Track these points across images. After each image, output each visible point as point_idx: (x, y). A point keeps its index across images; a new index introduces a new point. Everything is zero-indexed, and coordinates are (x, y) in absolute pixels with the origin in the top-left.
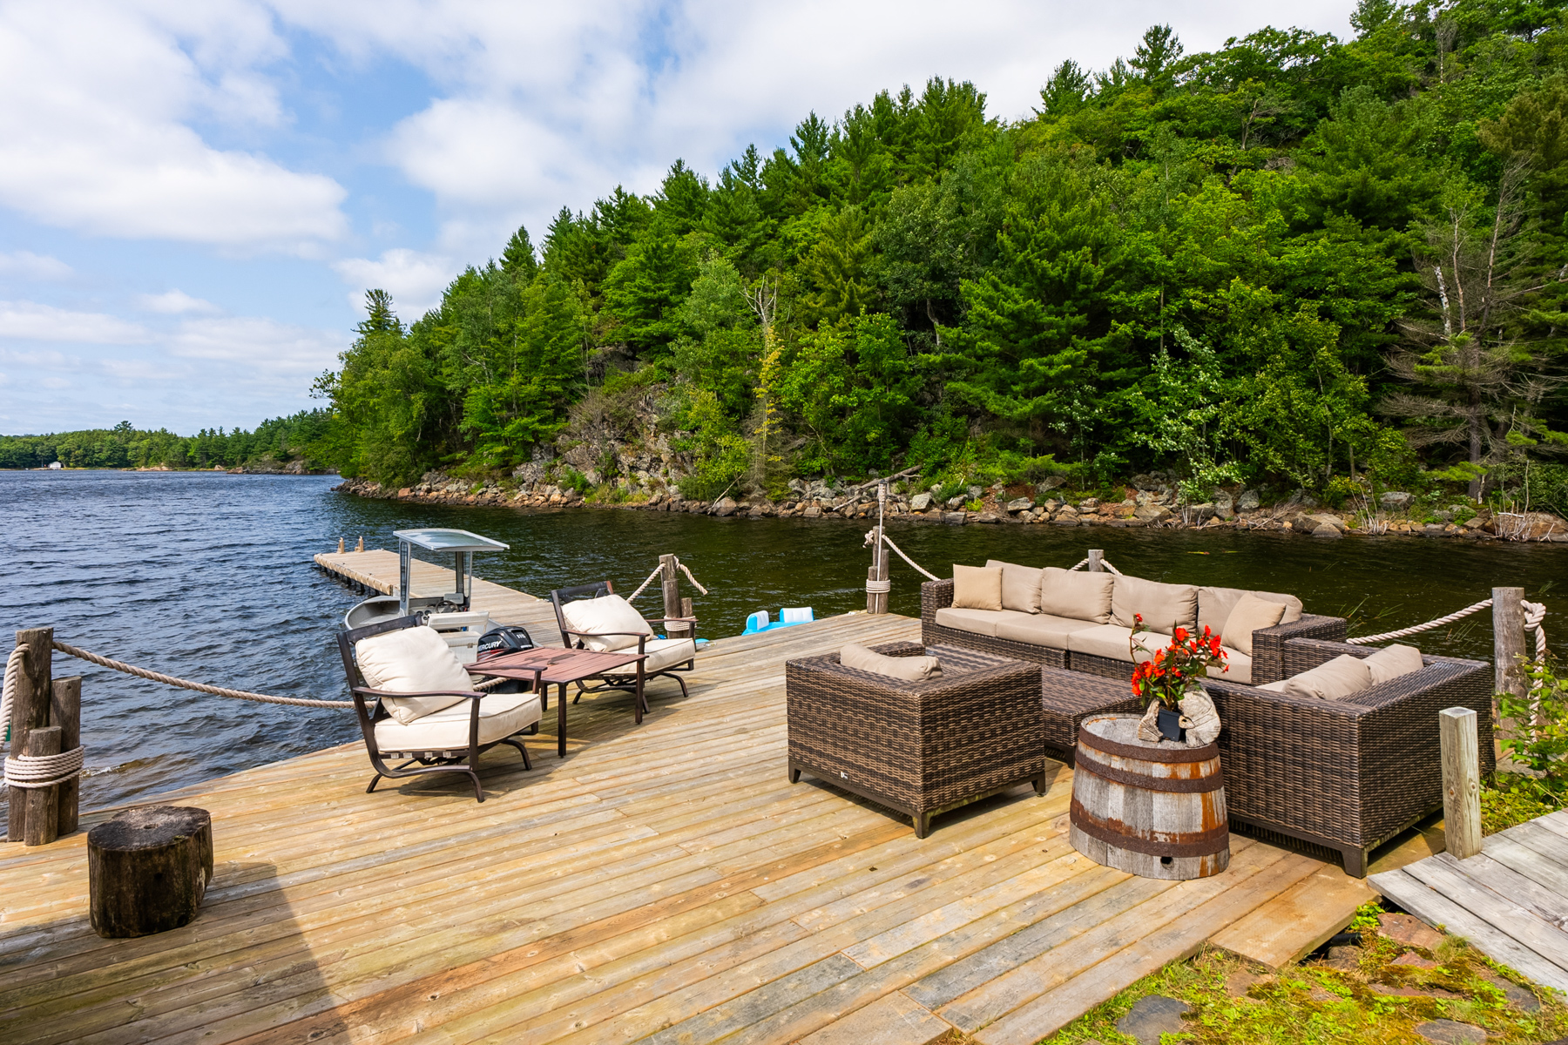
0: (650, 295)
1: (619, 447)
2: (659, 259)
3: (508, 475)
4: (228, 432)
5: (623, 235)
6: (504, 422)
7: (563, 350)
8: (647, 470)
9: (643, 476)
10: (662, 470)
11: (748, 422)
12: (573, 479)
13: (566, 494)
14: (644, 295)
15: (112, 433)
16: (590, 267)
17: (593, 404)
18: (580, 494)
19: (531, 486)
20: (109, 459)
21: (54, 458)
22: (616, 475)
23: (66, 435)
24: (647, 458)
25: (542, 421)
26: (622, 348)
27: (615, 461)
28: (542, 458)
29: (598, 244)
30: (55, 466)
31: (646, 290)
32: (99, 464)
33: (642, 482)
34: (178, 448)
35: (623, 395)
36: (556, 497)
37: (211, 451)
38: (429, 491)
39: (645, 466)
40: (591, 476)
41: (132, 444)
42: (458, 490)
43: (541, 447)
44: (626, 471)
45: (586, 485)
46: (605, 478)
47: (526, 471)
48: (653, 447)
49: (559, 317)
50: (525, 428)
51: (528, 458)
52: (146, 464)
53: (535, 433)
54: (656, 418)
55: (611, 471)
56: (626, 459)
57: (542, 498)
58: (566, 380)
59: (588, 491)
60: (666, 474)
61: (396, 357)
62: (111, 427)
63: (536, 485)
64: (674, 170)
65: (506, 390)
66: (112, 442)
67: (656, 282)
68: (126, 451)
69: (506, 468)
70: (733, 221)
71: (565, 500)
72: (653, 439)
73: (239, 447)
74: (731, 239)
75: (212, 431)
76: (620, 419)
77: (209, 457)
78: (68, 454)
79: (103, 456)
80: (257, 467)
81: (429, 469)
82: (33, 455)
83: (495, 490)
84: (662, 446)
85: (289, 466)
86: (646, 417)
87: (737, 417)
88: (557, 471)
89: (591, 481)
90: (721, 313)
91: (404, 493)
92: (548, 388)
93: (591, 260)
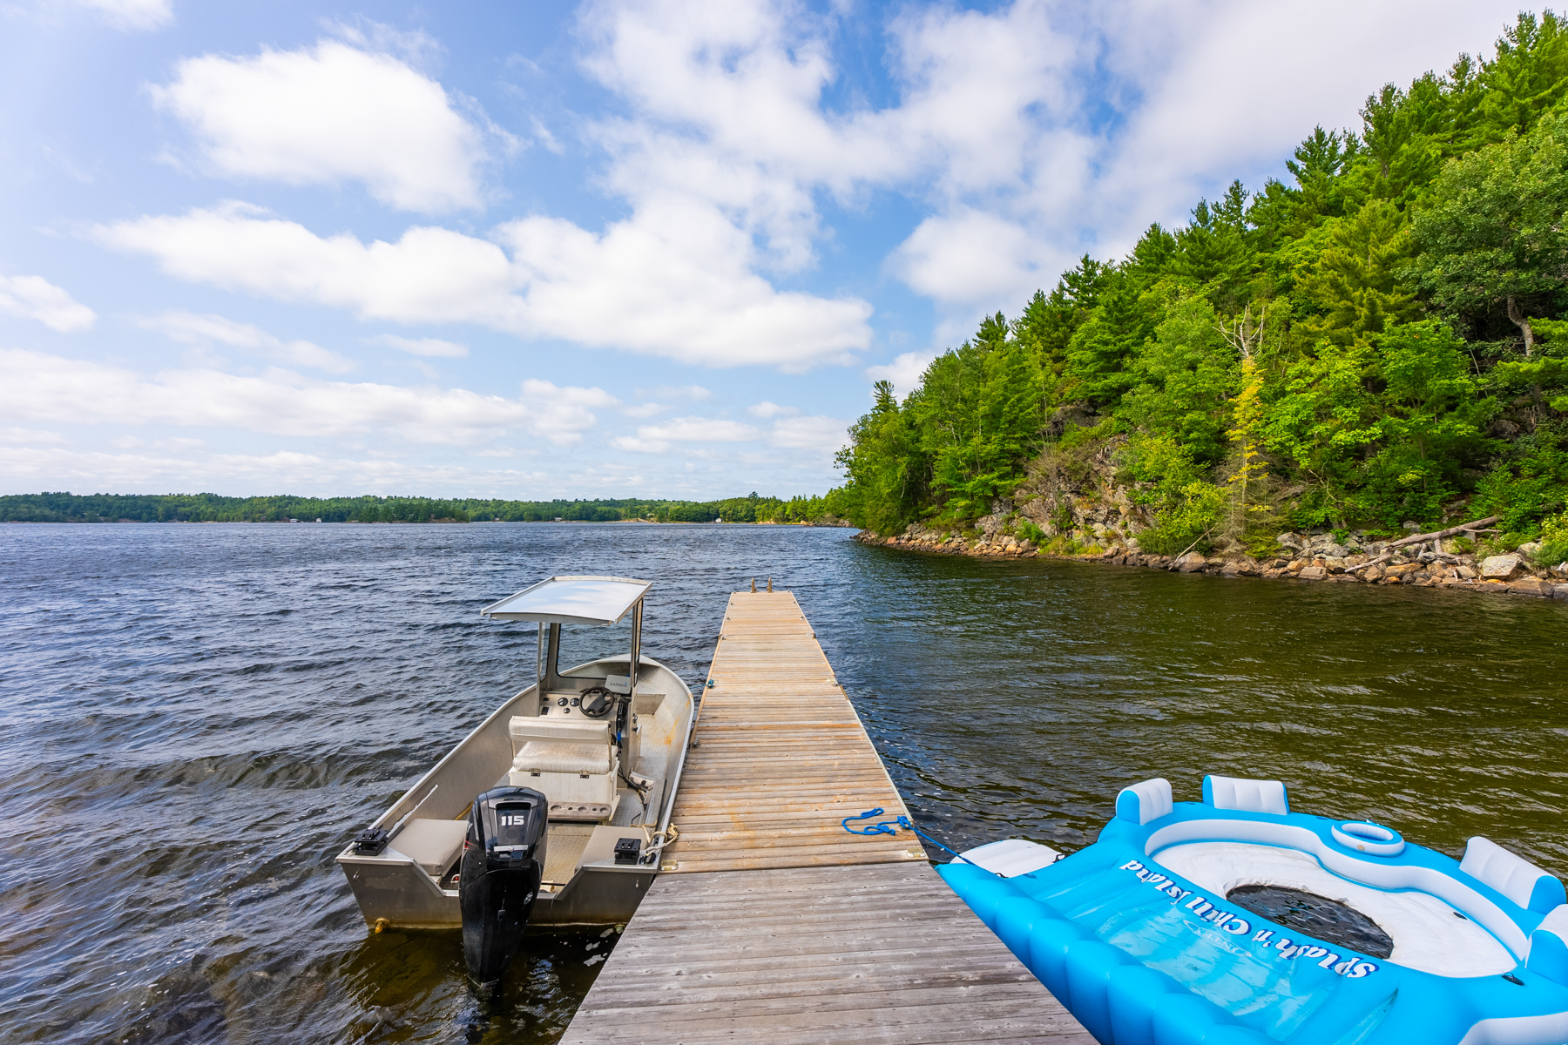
0: (1110, 347)
1: (1074, 499)
2: (1121, 311)
3: (971, 526)
4: (809, 498)
5: (1089, 301)
6: (968, 479)
7: (1021, 411)
8: (1104, 522)
9: (1100, 530)
10: (1120, 523)
11: (1222, 468)
12: (1029, 531)
13: (1022, 544)
14: (1104, 348)
15: (747, 499)
16: (1055, 335)
17: (1050, 459)
18: (1035, 544)
19: (990, 537)
20: (745, 516)
21: (717, 516)
22: (1071, 528)
23: (724, 501)
24: (1104, 511)
25: (1001, 477)
26: (1083, 405)
27: (1070, 513)
28: (1001, 511)
30: (719, 520)
31: (1106, 343)
32: (740, 520)
33: (1098, 534)
34: (780, 509)
35: (1079, 449)
36: (1012, 547)
37: (799, 511)
38: (909, 539)
39: (1102, 518)
40: (1046, 528)
41: (757, 506)
42: (930, 540)
43: (1001, 501)
44: (1081, 523)
45: (1040, 536)
46: (1061, 530)
47: (986, 524)
48: (1110, 499)
49: (1018, 382)
50: (985, 484)
51: (989, 511)
52: (763, 520)
53: (995, 489)
54: (1114, 470)
55: (1066, 523)
56: (1081, 512)
57: (999, 548)
58: (1024, 438)
59: (1042, 542)
60: (1125, 526)
62: (747, 496)
63: (995, 536)
65: (968, 450)
66: (747, 505)
67: (1116, 334)
68: (754, 511)
69: (969, 522)
70: (1209, 256)
71: (1020, 550)
72: (1111, 492)
73: (815, 508)
74: (1206, 276)
75: (800, 497)
76: (1076, 472)
77: (798, 515)
78: (725, 513)
79: (742, 514)
80: (823, 522)
81: (912, 522)
82: (708, 514)
83: (959, 540)
84: (1121, 498)
85: (841, 521)
86: (1105, 469)
87: (1208, 464)
88: (1014, 523)
89: (1046, 533)
90: (1188, 356)
91: (892, 540)
92: (1007, 447)
93: (1056, 328)
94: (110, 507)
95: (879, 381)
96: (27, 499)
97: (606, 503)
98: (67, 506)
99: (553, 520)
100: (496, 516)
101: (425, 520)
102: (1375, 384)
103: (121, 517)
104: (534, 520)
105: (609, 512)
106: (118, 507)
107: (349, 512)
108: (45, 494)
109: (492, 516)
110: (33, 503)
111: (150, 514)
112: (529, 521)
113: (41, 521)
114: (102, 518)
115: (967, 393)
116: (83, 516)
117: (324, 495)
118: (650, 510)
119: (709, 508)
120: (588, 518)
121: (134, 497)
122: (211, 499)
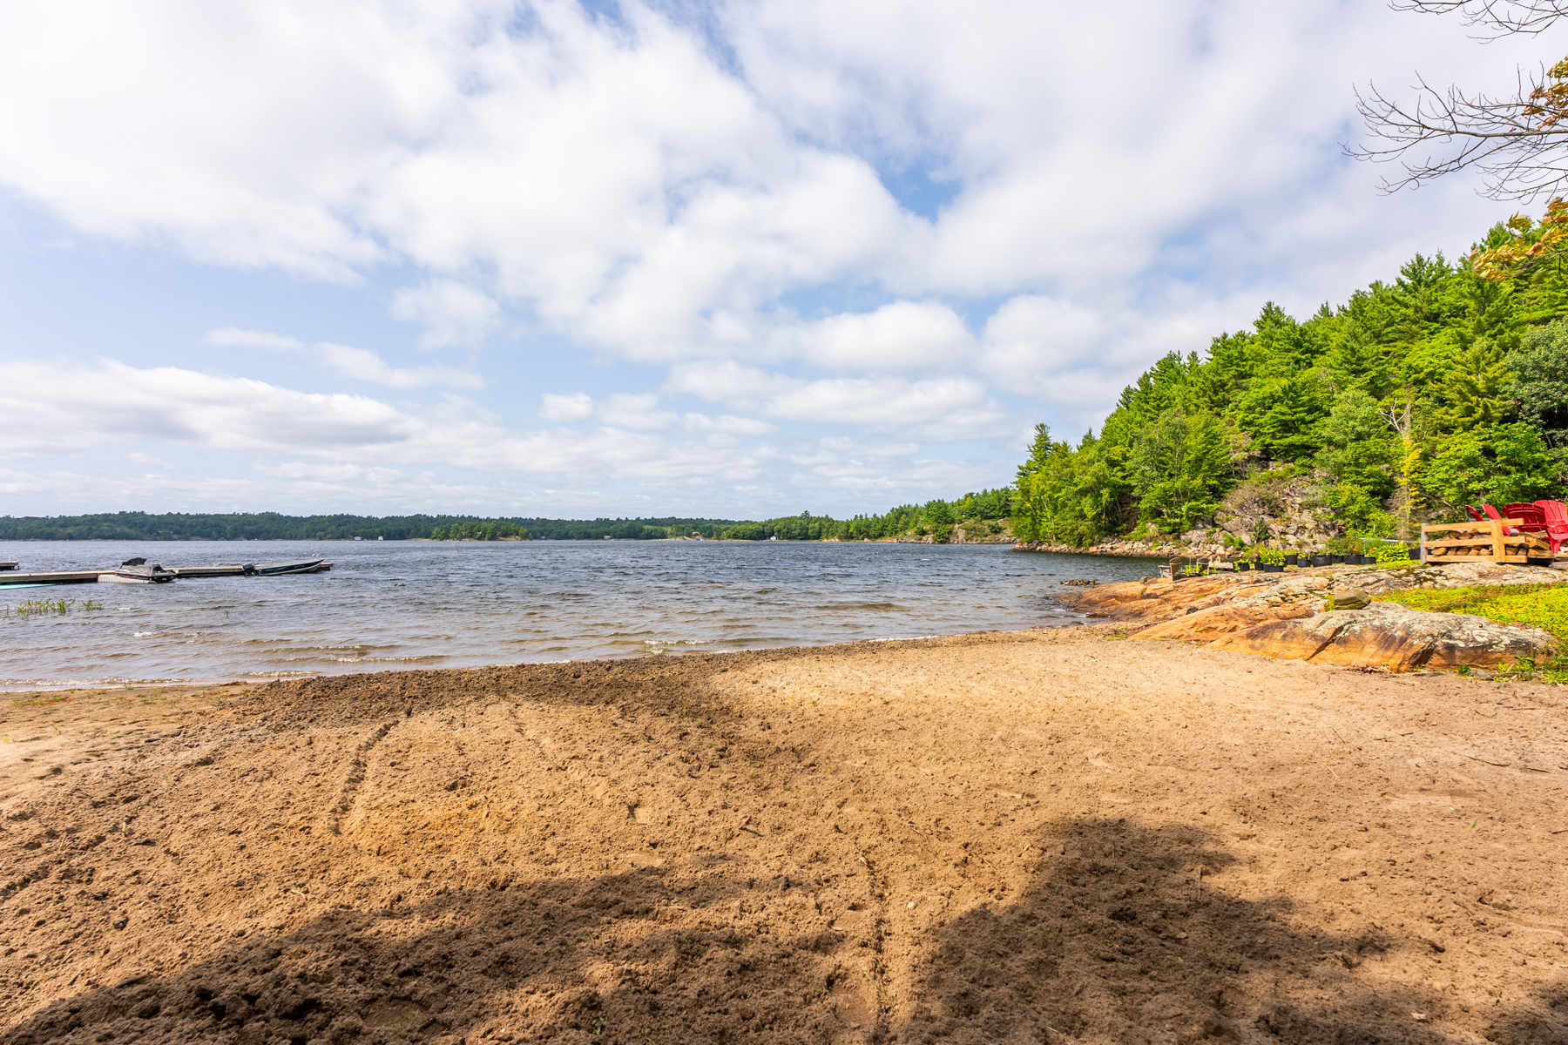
0: (1288, 417)
1: (1267, 519)
2: (1295, 392)
3: (1178, 537)
4: (870, 516)
5: (1242, 373)
6: (1179, 504)
7: (1219, 457)
8: (1295, 535)
9: (1292, 539)
10: (1307, 534)
12: (1232, 541)
13: (1228, 550)
14: (1283, 418)
15: (801, 518)
16: (1215, 398)
17: (1243, 492)
19: (1197, 545)
20: (799, 534)
21: (772, 534)
22: (1267, 538)
23: (778, 520)
24: (1294, 527)
25: (1204, 504)
26: (1257, 453)
27: (1266, 529)
28: (1204, 527)
29: (1220, 381)
30: (773, 538)
31: (1283, 414)
32: (794, 538)
33: (1290, 542)
34: (844, 528)
35: (1269, 485)
37: (863, 529)
38: (1112, 548)
39: (1293, 532)
40: (1246, 539)
41: (811, 525)
42: (1137, 547)
43: (1204, 520)
44: (1277, 535)
45: (1242, 544)
46: (1258, 540)
47: (1194, 535)
48: (1298, 519)
49: (1213, 438)
50: (1192, 508)
51: (1194, 526)
52: (827, 537)
53: (1200, 511)
54: (1299, 500)
55: (1263, 536)
56: (1276, 526)
58: (1220, 476)
60: (1312, 537)
62: (799, 515)
63: (1201, 544)
65: (1178, 485)
66: (801, 524)
67: (1291, 408)
68: (807, 529)
69: (1176, 532)
70: (1359, 359)
71: (1228, 553)
72: (1297, 514)
73: (878, 526)
74: (1356, 373)
75: (860, 517)
76: (1270, 502)
77: (861, 533)
78: (779, 531)
79: (796, 532)
80: (905, 539)
81: (1108, 536)
82: (763, 532)
83: (1170, 547)
84: (1307, 518)
85: (925, 538)
86: (1291, 499)
87: (1380, 498)
88: (1215, 536)
89: (1245, 542)
90: (1359, 429)
91: (1092, 549)
92: (1208, 482)
93: (1216, 393)
94: (182, 525)
95: (1038, 424)
96: (107, 518)
97: (647, 522)
98: (143, 525)
99: (602, 538)
100: (542, 535)
101: (493, 538)
102: (1489, 453)
103: (192, 535)
104: (583, 538)
105: (656, 530)
106: (190, 526)
107: (409, 531)
108: (122, 513)
109: (538, 534)
110: (112, 521)
111: (219, 532)
112: (579, 539)
113: (122, 539)
114: (176, 536)
115: (1171, 444)
116: (158, 534)
117: (380, 514)
118: (695, 529)
119: (764, 526)
120: (636, 537)
121: (203, 516)
122: (273, 518)
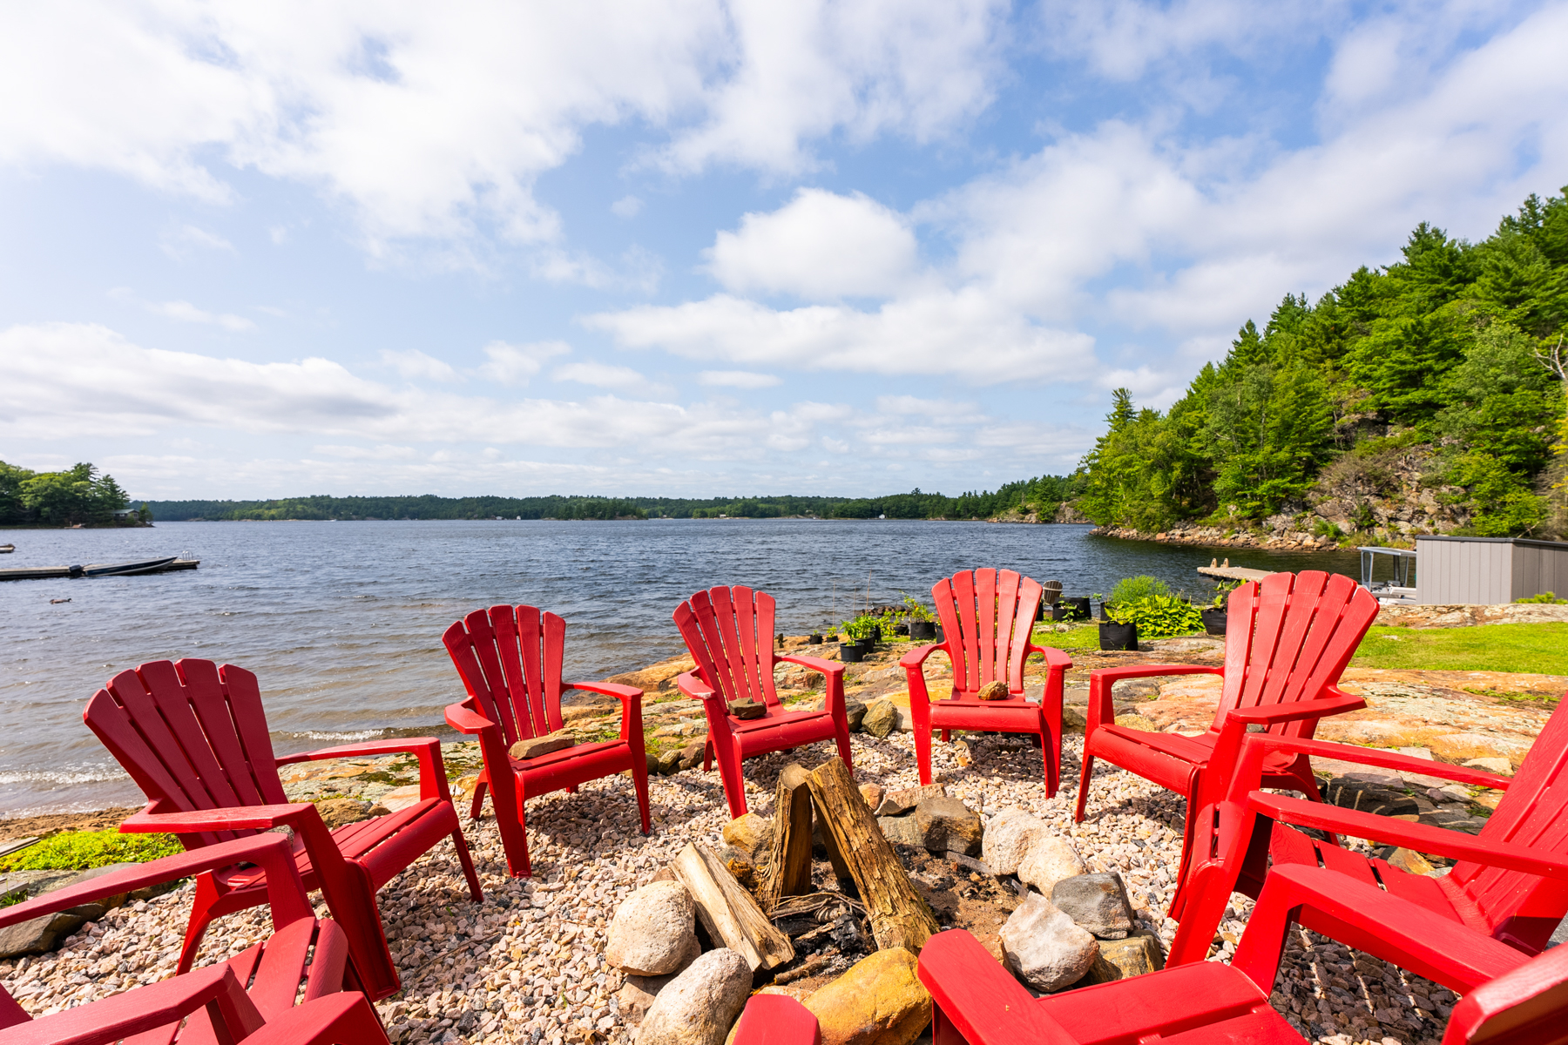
0: (1409, 367)
1: (1374, 501)
2: (1420, 333)
3: (1259, 524)
4: (980, 494)
5: (1365, 312)
6: (1256, 483)
7: (1313, 423)
8: (1409, 521)
9: (1404, 527)
10: (1426, 521)
11: (1541, 476)
12: (1325, 528)
13: (1319, 540)
14: (1401, 368)
15: (910, 496)
16: (1328, 347)
17: (1343, 466)
18: (1334, 540)
19: (1281, 533)
20: (909, 512)
21: (881, 513)
22: (1372, 525)
23: (887, 497)
24: (1408, 511)
25: (1291, 482)
26: (1371, 416)
27: (1370, 513)
28: (1292, 511)
29: (1336, 325)
30: (882, 516)
31: (1403, 363)
32: (905, 516)
33: (1402, 531)
34: (950, 505)
35: (1379, 457)
36: (1309, 541)
37: (971, 507)
38: (1182, 536)
39: (1407, 517)
40: (1344, 525)
41: (921, 503)
42: (1211, 535)
43: (1291, 502)
44: (1384, 521)
45: (1338, 533)
46: (1360, 528)
47: (1278, 521)
48: (1415, 501)
49: (1307, 397)
50: (1275, 488)
51: (1278, 510)
52: (931, 517)
53: (1285, 491)
54: (1418, 476)
55: (1367, 521)
56: (1383, 511)
57: (1294, 543)
58: (1315, 446)
59: (1342, 538)
60: (1432, 524)
61: (1159, 438)
62: (909, 492)
63: (1286, 533)
64: (1416, 235)
65: (1259, 458)
66: (911, 502)
67: (1415, 354)
68: (917, 507)
69: (1257, 518)
70: (1515, 284)
71: (1318, 545)
72: (1415, 494)
73: (987, 504)
74: (1511, 303)
75: (970, 493)
76: (1377, 478)
77: (969, 511)
78: (888, 509)
79: (906, 510)
80: (1006, 518)
81: (1179, 520)
82: (872, 510)
83: (1246, 536)
84: (1428, 500)
85: (1027, 517)
86: (1407, 475)
87: (1527, 472)
88: (1306, 522)
89: (1343, 530)
90: (1503, 378)
91: (1160, 536)
92: (1298, 454)
93: (1329, 340)
94: (359, 507)
95: (1117, 388)
96: (301, 500)
97: (763, 500)
98: (329, 507)
99: (718, 516)
100: (664, 513)
101: (612, 518)
103: (368, 516)
104: (701, 517)
105: (769, 509)
106: (366, 507)
107: (543, 510)
108: (313, 497)
109: (660, 514)
110: (305, 504)
111: (388, 513)
112: (696, 517)
113: (312, 519)
114: (354, 517)
115: (1254, 407)
116: (341, 515)
117: (520, 495)
118: (808, 507)
119: (872, 504)
120: (750, 515)
121: (375, 499)
122: (431, 499)
